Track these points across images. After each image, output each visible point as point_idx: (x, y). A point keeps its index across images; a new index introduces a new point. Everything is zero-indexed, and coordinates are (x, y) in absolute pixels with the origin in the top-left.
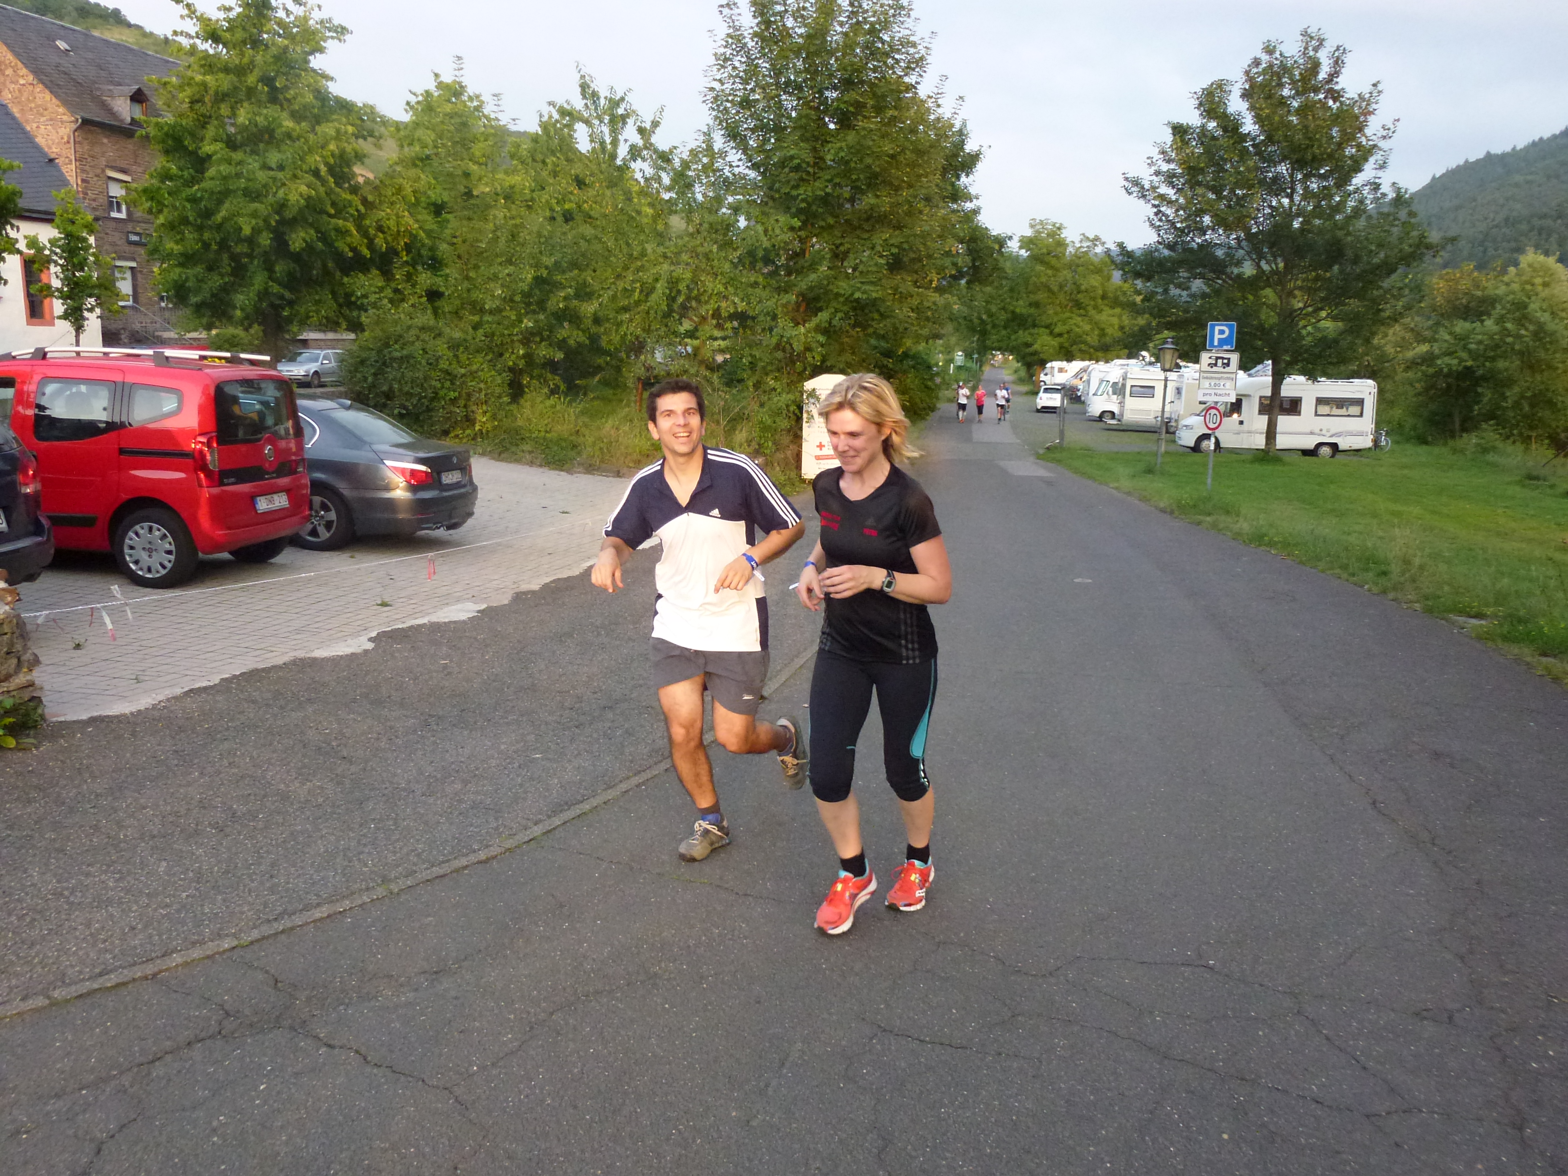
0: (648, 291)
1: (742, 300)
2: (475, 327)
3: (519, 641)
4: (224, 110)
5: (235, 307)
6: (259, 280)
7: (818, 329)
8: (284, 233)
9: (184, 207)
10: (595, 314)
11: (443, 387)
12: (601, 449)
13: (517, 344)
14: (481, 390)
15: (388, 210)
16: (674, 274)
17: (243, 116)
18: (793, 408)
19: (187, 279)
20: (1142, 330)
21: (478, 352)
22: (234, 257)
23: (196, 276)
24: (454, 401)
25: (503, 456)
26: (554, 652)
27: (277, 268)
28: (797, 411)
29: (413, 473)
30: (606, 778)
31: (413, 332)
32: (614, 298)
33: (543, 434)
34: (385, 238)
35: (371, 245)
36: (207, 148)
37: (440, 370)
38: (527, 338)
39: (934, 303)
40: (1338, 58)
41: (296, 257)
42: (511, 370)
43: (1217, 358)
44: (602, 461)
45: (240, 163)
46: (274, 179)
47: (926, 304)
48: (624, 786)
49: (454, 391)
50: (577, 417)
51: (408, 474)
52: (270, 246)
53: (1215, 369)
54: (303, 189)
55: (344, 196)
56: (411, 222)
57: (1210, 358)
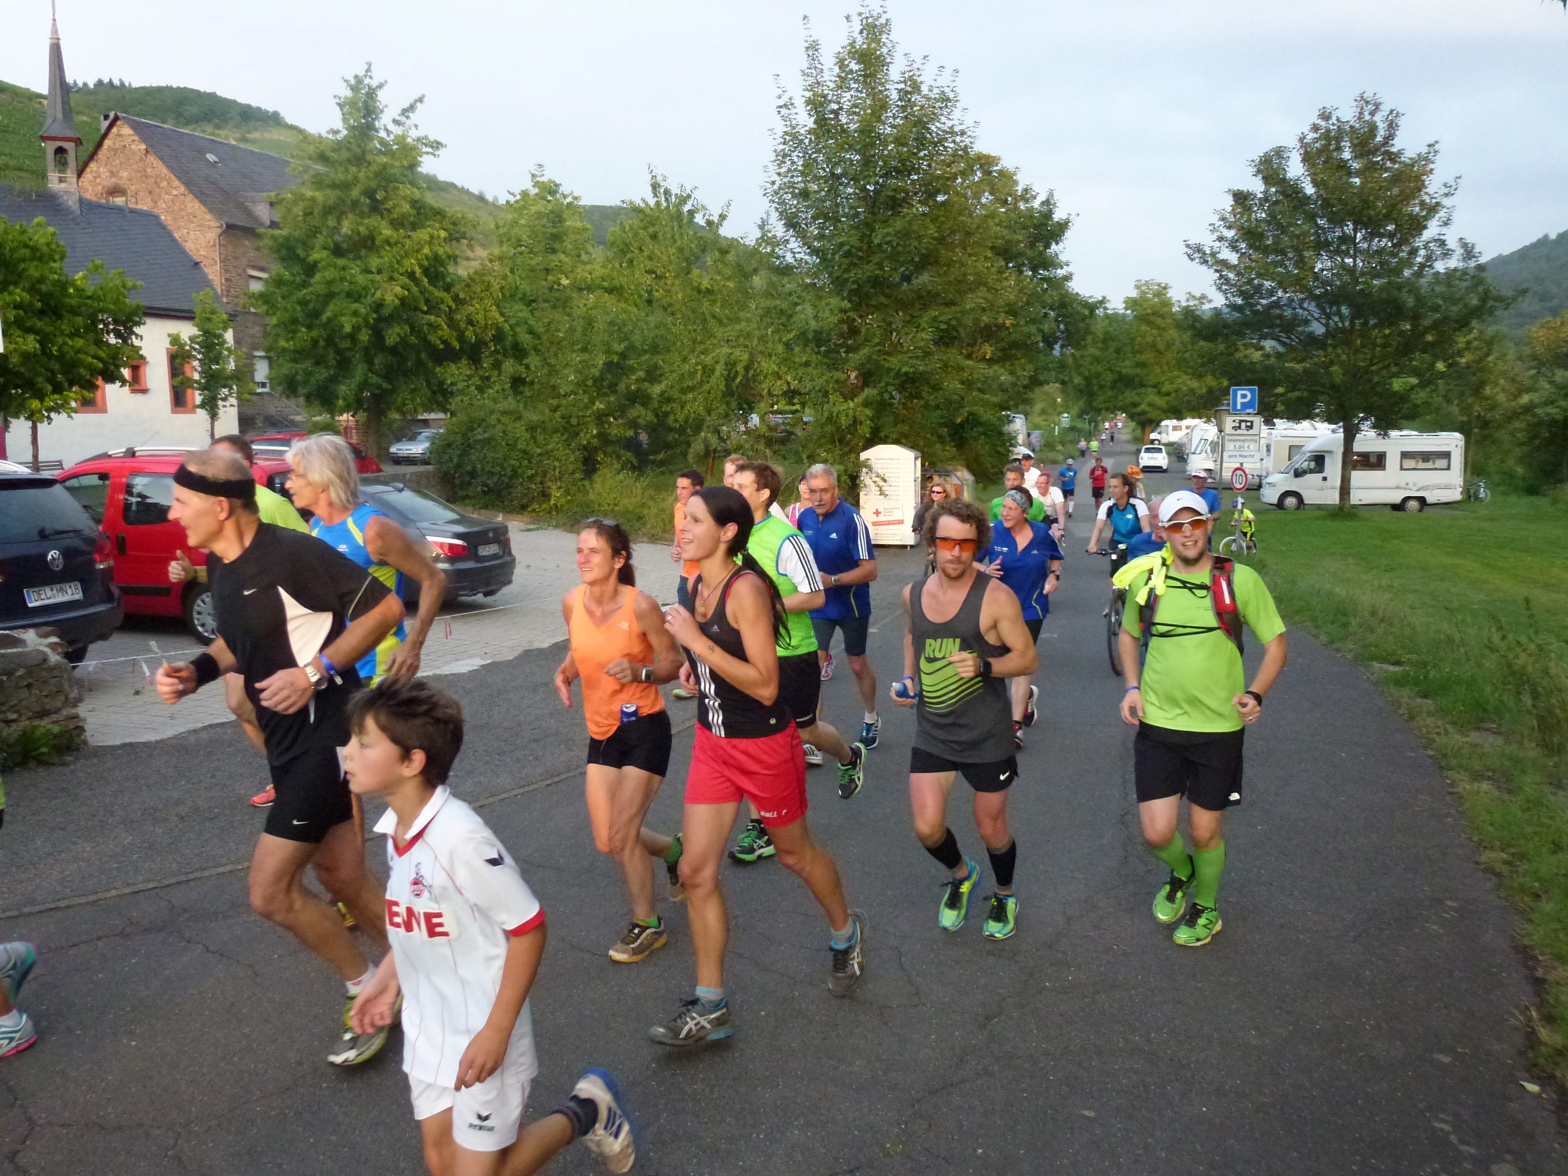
0: (708, 371)
1: (795, 379)
2: (555, 410)
4: (331, 222)
5: (338, 398)
6: (360, 371)
8: (382, 329)
9: (294, 310)
11: (521, 466)
13: (590, 425)
14: (555, 467)
15: (477, 306)
17: (346, 228)
19: (296, 373)
21: (554, 432)
22: (338, 352)
23: (305, 370)
24: (531, 478)
27: (376, 361)
29: (451, 546)
31: (494, 417)
32: (679, 380)
33: (611, 507)
34: (474, 331)
35: (461, 338)
36: (316, 255)
37: (519, 450)
38: (601, 418)
40: (1392, 122)
41: (393, 350)
42: (585, 448)
43: (1241, 421)
45: (344, 268)
46: (373, 281)
47: (975, 376)
49: (532, 469)
51: (447, 548)
52: (369, 341)
53: (1239, 432)
54: (398, 290)
55: (436, 293)
56: (497, 315)
57: (1234, 421)
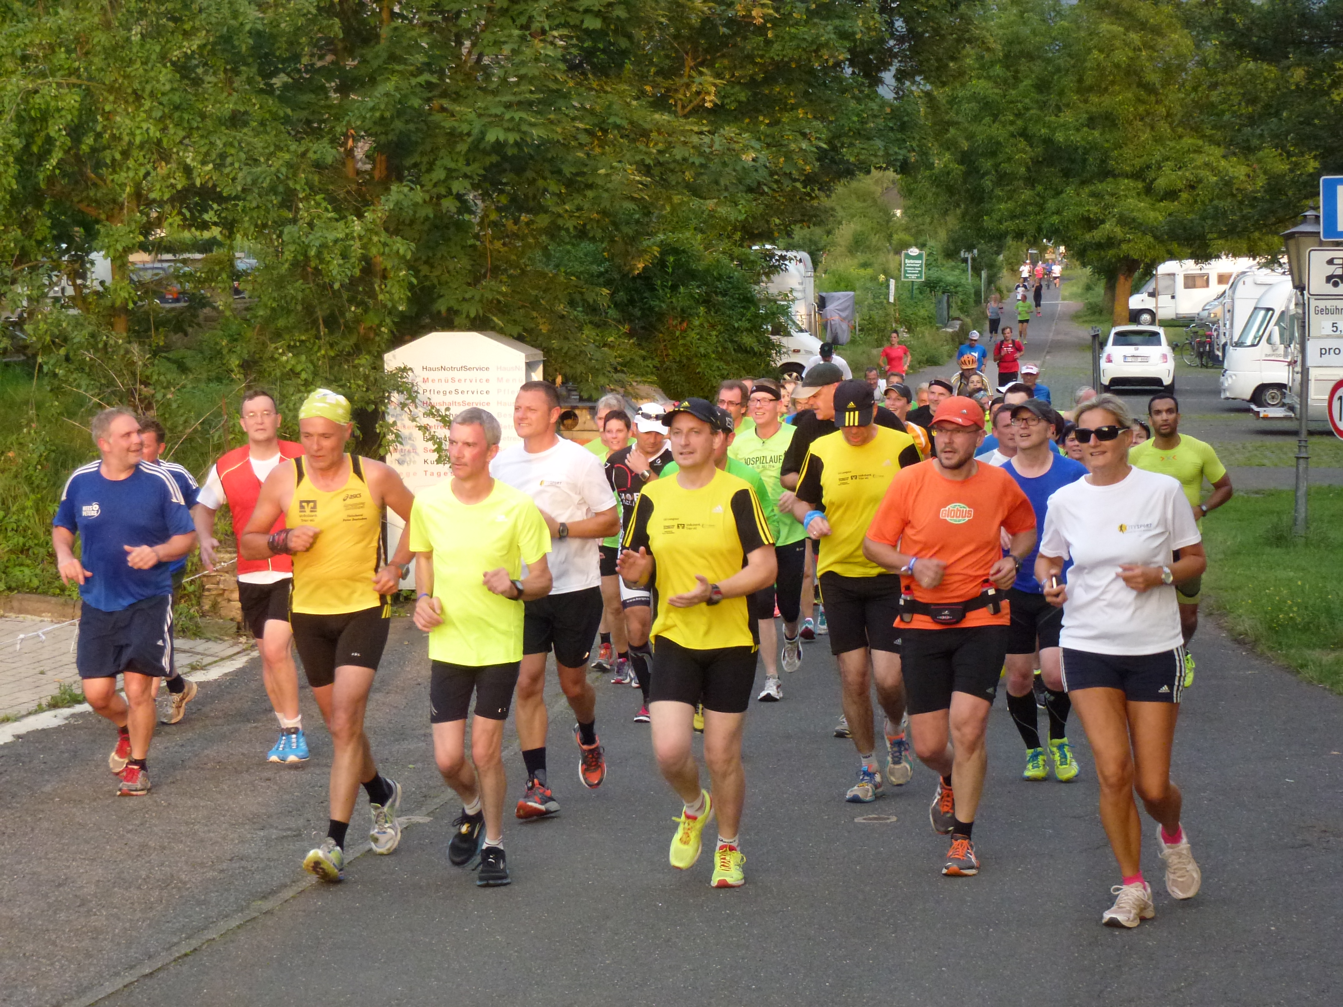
1: (205, 158)
16: (36, 100)
20: (1274, 187)
39: (699, 150)
47: (679, 153)
57: (1330, 262)
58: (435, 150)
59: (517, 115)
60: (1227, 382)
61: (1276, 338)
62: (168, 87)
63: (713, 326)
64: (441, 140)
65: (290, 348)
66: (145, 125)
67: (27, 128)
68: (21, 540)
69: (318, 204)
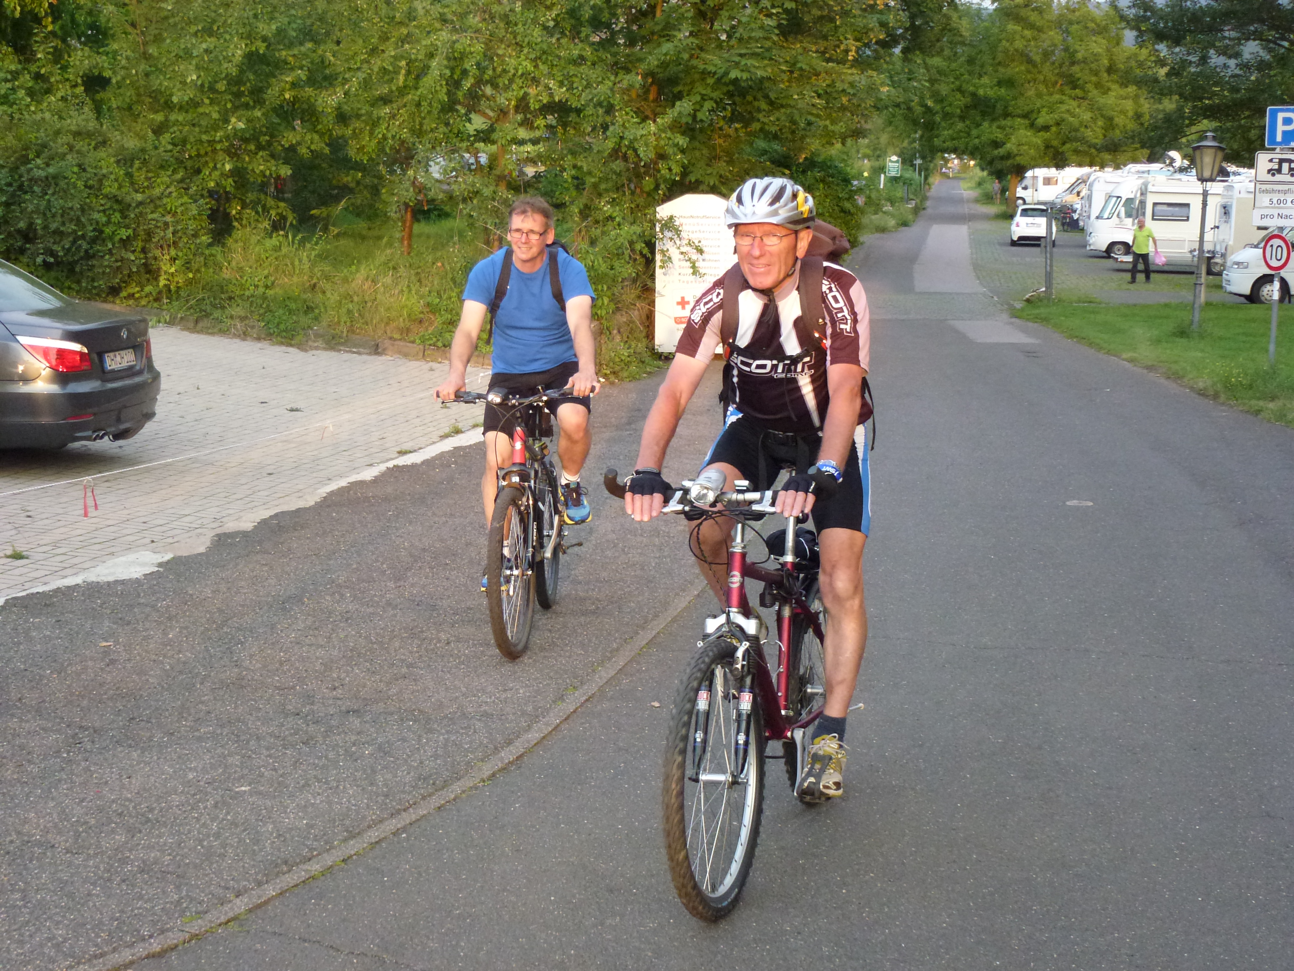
1: (561, 84)
3: (220, 610)
7: (676, 126)
10: (339, 108)
11: (109, 222)
12: (349, 312)
13: (221, 156)
14: (166, 224)
16: (458, 46)
18: (639, 246)
20: (1168, 119)
21: (162, 167)
24: (125, 243)
25: (200, 325)
26: (273, 627)
28: (646, 251)
29: (61, 353)
30: (347, 822)
31: (63, 139)
32: (366, 84)
33: (261, 290)
37: (106, 196)
38: (237, 146)
39: (852, 85)
42: (212, 194)
43: (1281, 161)
44: (351, 330)
47: (839, 86)
48: (373, 835)
49: (127, 227)
50: (313, 265)
51: (53, 357)
53: (1278, 177)
57: (1271, 161)
58: (693, 82)
59: (750, 62)
60: (1092, 240)
61: (1123, 214)
62: (539, 40)
63: (826, 196)
64: (697, 76)
65: (608, 202)
66: (524, 63)
67: (452, 63)
68: (450, 316)
69: (627, 114)
